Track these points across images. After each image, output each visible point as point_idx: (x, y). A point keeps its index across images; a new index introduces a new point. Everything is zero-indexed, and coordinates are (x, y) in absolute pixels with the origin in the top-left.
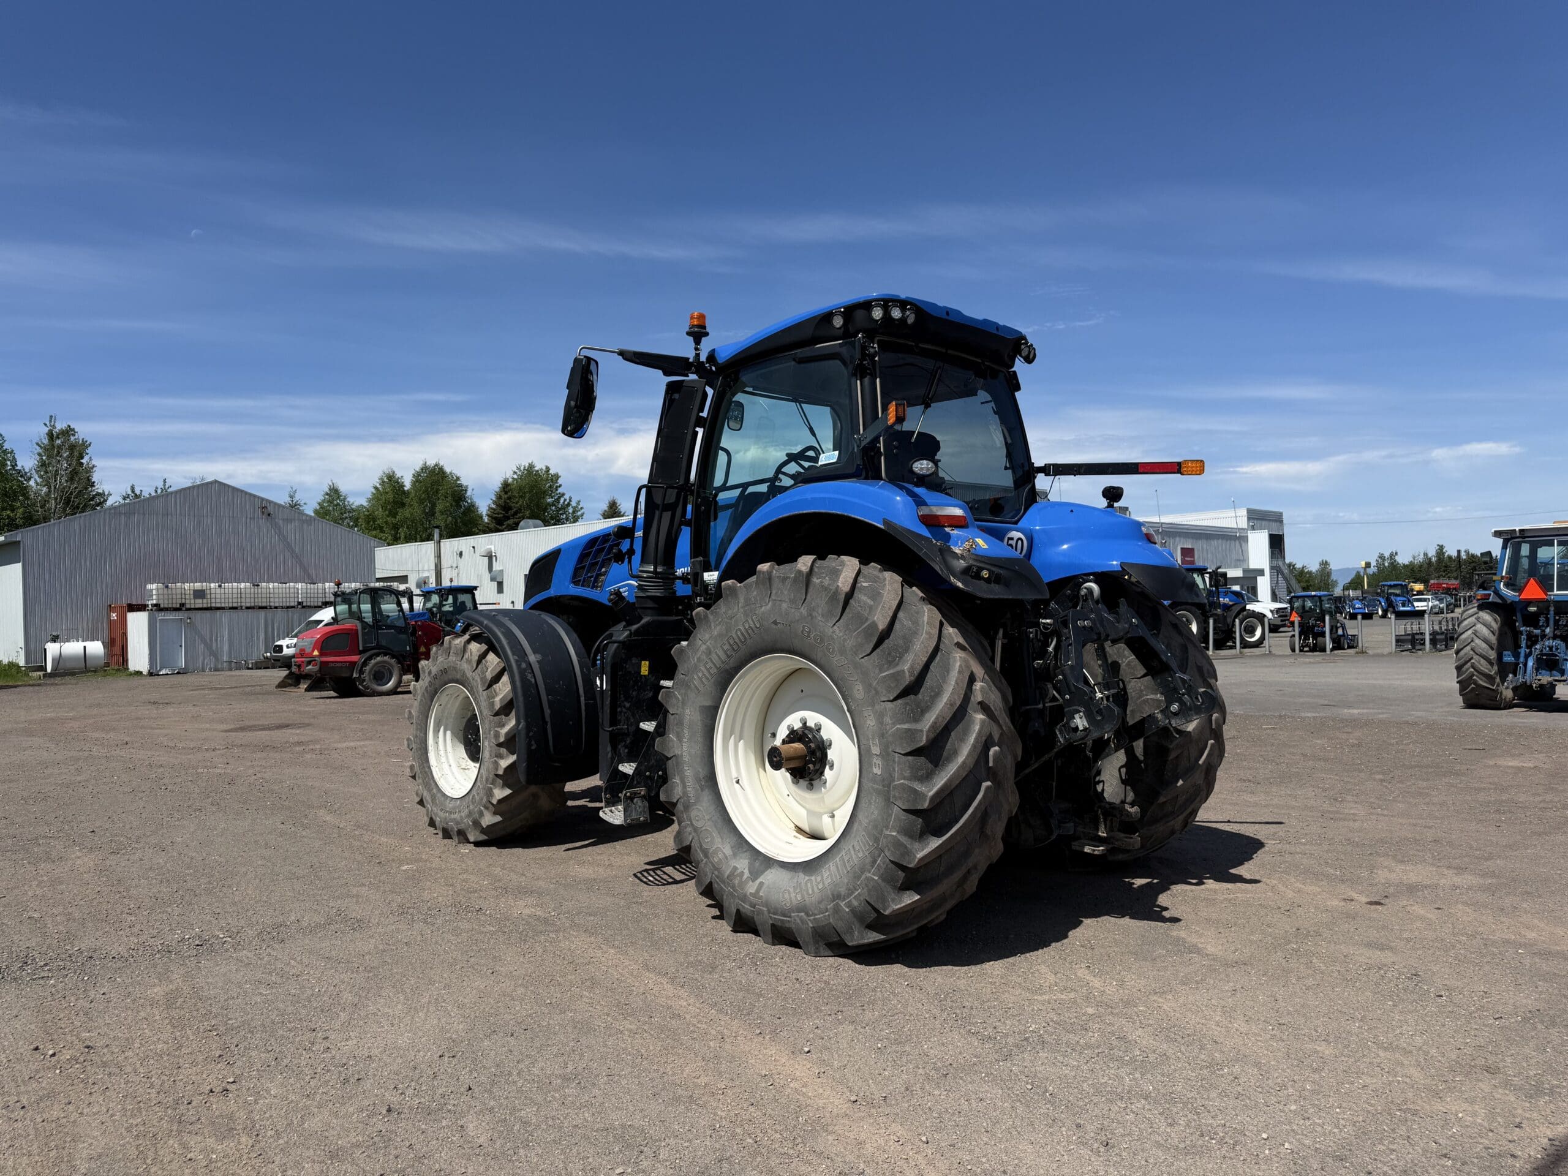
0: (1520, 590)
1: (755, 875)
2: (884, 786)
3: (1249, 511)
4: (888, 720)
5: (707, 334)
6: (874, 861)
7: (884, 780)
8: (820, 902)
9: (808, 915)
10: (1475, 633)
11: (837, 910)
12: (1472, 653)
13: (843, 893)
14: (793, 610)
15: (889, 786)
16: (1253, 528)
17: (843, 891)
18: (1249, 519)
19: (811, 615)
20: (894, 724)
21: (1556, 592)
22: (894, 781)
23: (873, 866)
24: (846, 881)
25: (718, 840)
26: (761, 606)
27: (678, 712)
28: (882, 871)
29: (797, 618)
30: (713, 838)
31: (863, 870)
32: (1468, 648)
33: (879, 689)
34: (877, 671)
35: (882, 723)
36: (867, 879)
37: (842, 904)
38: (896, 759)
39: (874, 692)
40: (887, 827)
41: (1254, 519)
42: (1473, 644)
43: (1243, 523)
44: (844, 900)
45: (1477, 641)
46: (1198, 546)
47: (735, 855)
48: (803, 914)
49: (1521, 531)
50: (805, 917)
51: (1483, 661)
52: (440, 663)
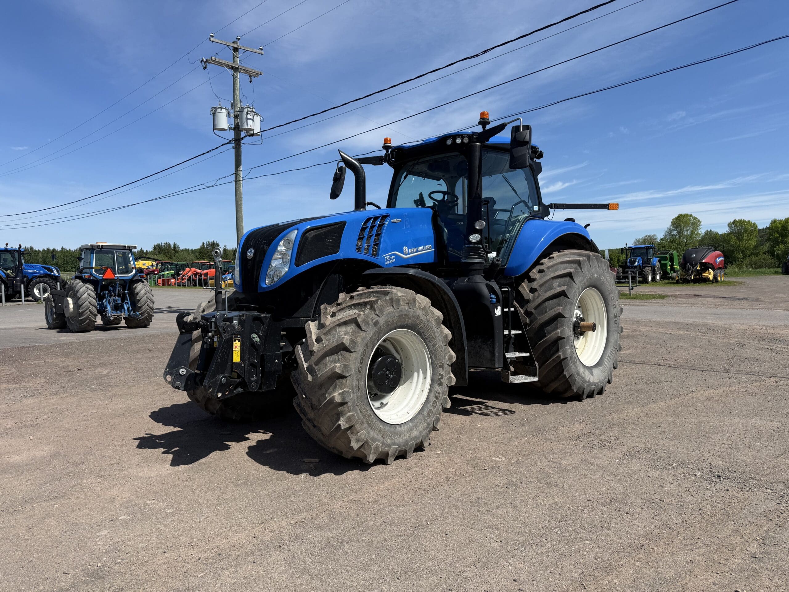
0: (103, 274)
1: (592, 374)
6: (616, 353)
8: (608, 373)
10: (89, 295)
12: (89, 304)
21: (117, 275)
24: (612, 363)
27: (569, 316)
30: (579, 367)
31: (614, 357)
32: (87, 302)
42: (89, 300)
45: (91, 298)
47: (584, 370)
48: (605, 380)
49: (102, 246)
51: (94, 308)
52: (389, 313)
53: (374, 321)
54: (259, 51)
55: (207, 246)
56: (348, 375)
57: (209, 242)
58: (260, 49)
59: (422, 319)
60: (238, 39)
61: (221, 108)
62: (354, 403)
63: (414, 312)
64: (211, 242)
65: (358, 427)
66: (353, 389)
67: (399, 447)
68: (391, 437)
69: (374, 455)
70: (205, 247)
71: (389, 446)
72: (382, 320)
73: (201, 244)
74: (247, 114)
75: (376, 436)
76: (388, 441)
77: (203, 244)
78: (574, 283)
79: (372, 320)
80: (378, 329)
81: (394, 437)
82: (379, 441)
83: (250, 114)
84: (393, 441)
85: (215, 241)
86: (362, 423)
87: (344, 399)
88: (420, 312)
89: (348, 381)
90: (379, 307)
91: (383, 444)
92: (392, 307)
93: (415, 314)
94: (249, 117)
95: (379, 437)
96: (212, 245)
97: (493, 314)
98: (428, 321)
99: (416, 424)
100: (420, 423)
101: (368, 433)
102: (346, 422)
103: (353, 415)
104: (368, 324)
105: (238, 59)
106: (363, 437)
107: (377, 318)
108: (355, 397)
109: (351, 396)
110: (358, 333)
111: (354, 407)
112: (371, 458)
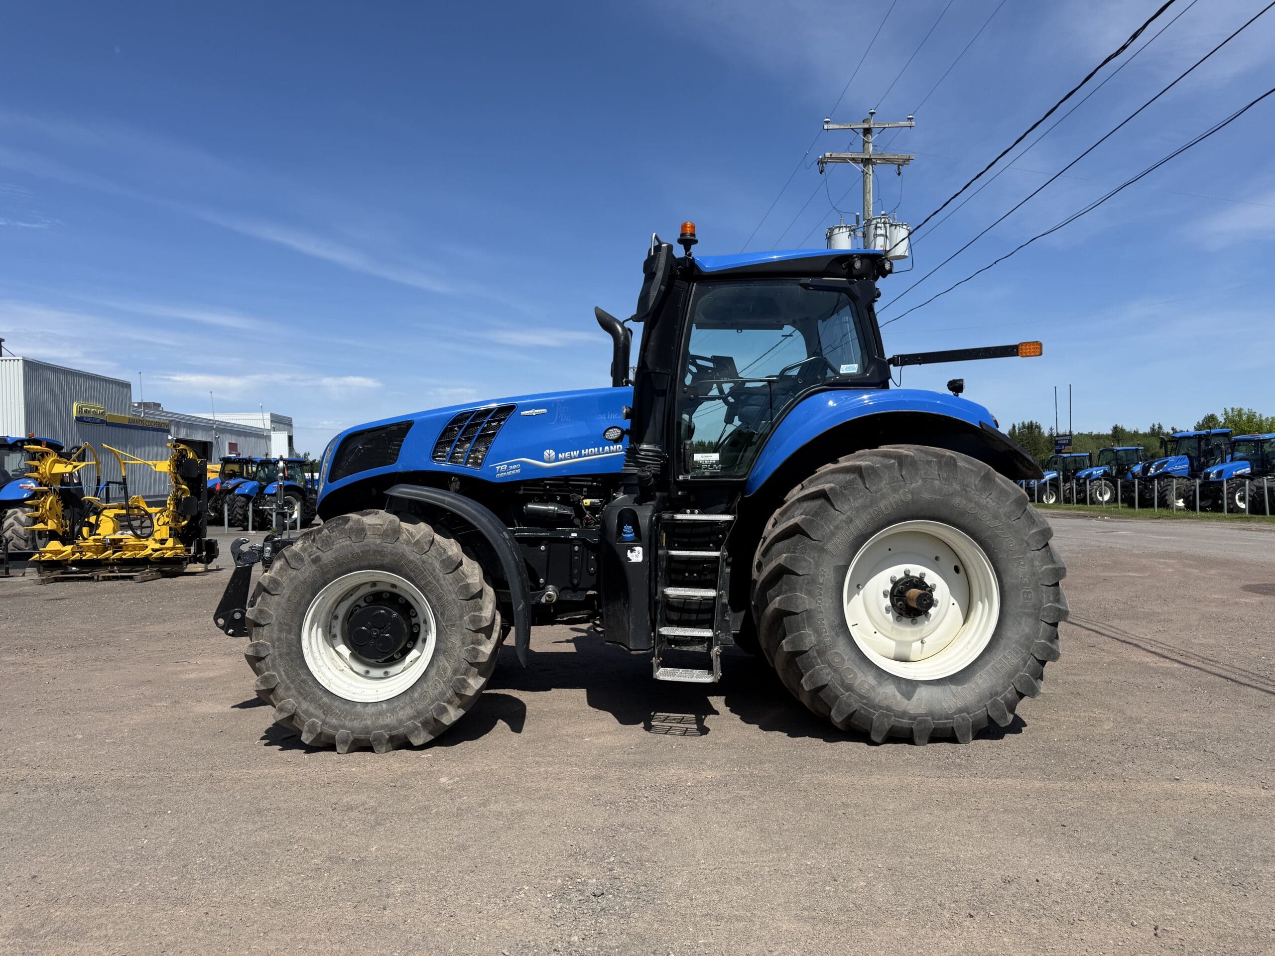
1: (909, 696)
2: (1035, 610)
3: (272, 415)
4: (1037, 563)
5: (696, 242)
6: (1026, 663)
7: (1035, 605)
8: (979, 702)
9: (969, 713)
11: (994, 704)
13: (999, 691)
14: (946, 486)
15: (1039, 609)
16: (274, 429)
17: (999, 689)
18: (272, 421)
19: (965, 490)
20: (1042, 566)
22: (1043, 605)
23: (1024, 667)
24: (1002, 681)
25: (860, 675)
26: (912, 483)
27: (811, 573)
28: (1031, 669)
29: (951, 492)
30: (855, 674)
31: (1017, 671)
33: (1030, 542)
34: (1027, 530)
35: (1033, 566)
36: (1021, 677)
37: (999, 699)
38: (1044, 590)
39: (1025, 545)
40: (1037, 638)
41: (275, 422)
43: (268, 425)
44: (1001, 695)
46: (240, 441)
47: (880, 684)
48: (964, 714)
50: (967, 716)
52: (342, 547)
53: (312, 557)
54: (907, 123)
55: (1019, 430)
56: (265, 623)
57: (1023, 423)
58: (909, 119)
59: (412, 558)
60: (872, 114)
61: (840, 228)
62: (273, 660)
63: (394, 548)
64: (1026, 423)
65: (280, 691)
66: (273, 642)
67: (353, 733)
68: (340, 716)
69: (309, 735)
70: (1017, 431)
71: (336, 728)
72: (327, 557)
73: (1011, 427)
74: (876, 228)
75: (312, 709)
76: (334, 721)
77: (1014, 427)
78: (833, 511)
79: (310, 556)
80: (321, 568)
81: (345, 718)
82: (317, 717)
83: (880, 228)
84: (342, 723)
85: (1034, 422)
86: (288, 689)
87: (257, 652)
88: (407, 549)
89: (265, 631)
90: (323, 538)
91: (324, 723)
92: (348, 539)
93: (395, 550)
94: (879, 232)
95: (319, 713)
96: (1028, 428)
97: (623, 559)
98: (424, 562)
99: (395, 708)
100: (402, 708)
101: (299, 703)
102: (261, 682)
103: (273, 676)
104: (302, 560)
105: (871, 145)
106: (289, 707)
107: (320, 553)
108: (277, 654)
109: (269, 651)
110: (286, 571)
111: (274, 666)
112: (306, 738)
